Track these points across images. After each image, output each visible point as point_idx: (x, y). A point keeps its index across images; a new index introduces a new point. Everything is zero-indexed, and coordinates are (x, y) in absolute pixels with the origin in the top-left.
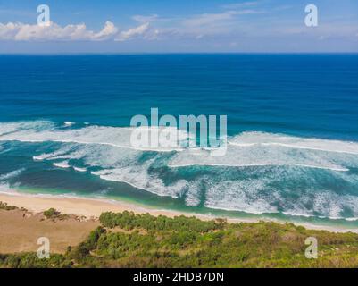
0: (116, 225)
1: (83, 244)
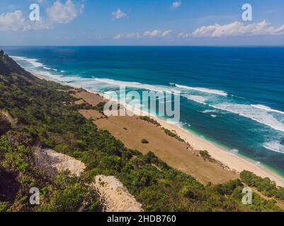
0: (254, 186)
1: (220, 186)
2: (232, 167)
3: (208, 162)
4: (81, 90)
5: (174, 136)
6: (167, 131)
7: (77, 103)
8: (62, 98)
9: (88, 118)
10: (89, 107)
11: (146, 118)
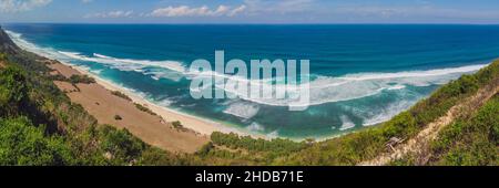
0: (223, 144)
2: (203, 133)
3: (181, 133)
4: (55, 62)
5: (146, 110)
6: (138, 106)
7: (52, 73)
8: (40, 68)
9: (62, 89)
10: (63, 79)
11: (117, 94)
